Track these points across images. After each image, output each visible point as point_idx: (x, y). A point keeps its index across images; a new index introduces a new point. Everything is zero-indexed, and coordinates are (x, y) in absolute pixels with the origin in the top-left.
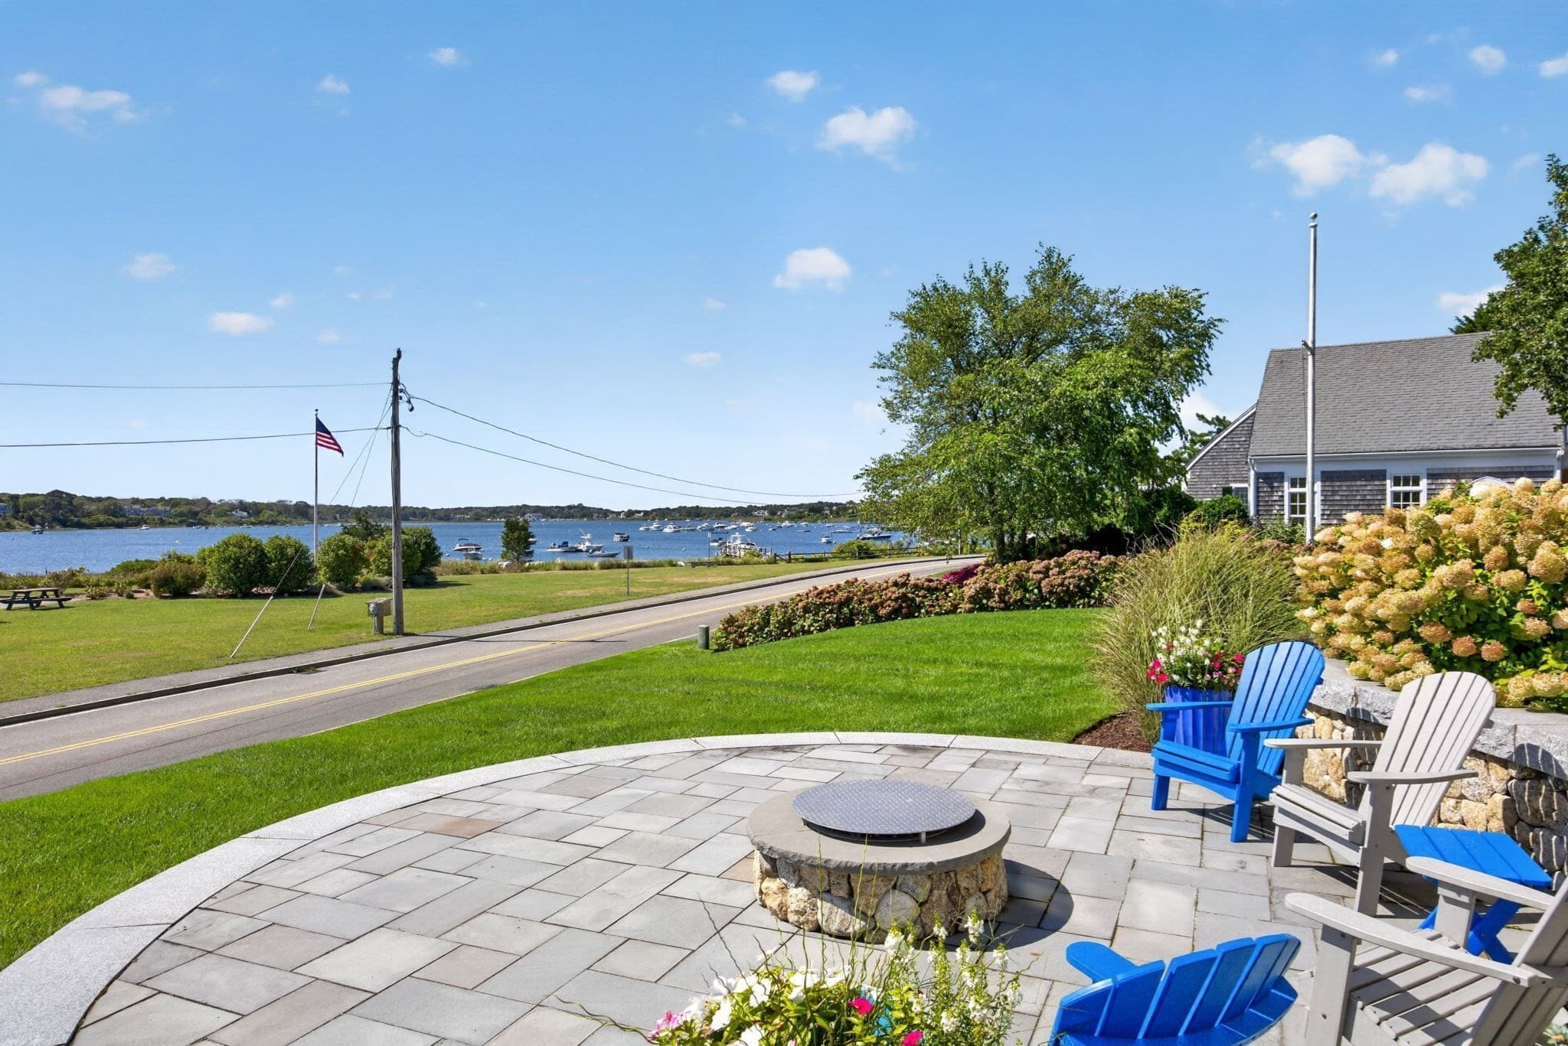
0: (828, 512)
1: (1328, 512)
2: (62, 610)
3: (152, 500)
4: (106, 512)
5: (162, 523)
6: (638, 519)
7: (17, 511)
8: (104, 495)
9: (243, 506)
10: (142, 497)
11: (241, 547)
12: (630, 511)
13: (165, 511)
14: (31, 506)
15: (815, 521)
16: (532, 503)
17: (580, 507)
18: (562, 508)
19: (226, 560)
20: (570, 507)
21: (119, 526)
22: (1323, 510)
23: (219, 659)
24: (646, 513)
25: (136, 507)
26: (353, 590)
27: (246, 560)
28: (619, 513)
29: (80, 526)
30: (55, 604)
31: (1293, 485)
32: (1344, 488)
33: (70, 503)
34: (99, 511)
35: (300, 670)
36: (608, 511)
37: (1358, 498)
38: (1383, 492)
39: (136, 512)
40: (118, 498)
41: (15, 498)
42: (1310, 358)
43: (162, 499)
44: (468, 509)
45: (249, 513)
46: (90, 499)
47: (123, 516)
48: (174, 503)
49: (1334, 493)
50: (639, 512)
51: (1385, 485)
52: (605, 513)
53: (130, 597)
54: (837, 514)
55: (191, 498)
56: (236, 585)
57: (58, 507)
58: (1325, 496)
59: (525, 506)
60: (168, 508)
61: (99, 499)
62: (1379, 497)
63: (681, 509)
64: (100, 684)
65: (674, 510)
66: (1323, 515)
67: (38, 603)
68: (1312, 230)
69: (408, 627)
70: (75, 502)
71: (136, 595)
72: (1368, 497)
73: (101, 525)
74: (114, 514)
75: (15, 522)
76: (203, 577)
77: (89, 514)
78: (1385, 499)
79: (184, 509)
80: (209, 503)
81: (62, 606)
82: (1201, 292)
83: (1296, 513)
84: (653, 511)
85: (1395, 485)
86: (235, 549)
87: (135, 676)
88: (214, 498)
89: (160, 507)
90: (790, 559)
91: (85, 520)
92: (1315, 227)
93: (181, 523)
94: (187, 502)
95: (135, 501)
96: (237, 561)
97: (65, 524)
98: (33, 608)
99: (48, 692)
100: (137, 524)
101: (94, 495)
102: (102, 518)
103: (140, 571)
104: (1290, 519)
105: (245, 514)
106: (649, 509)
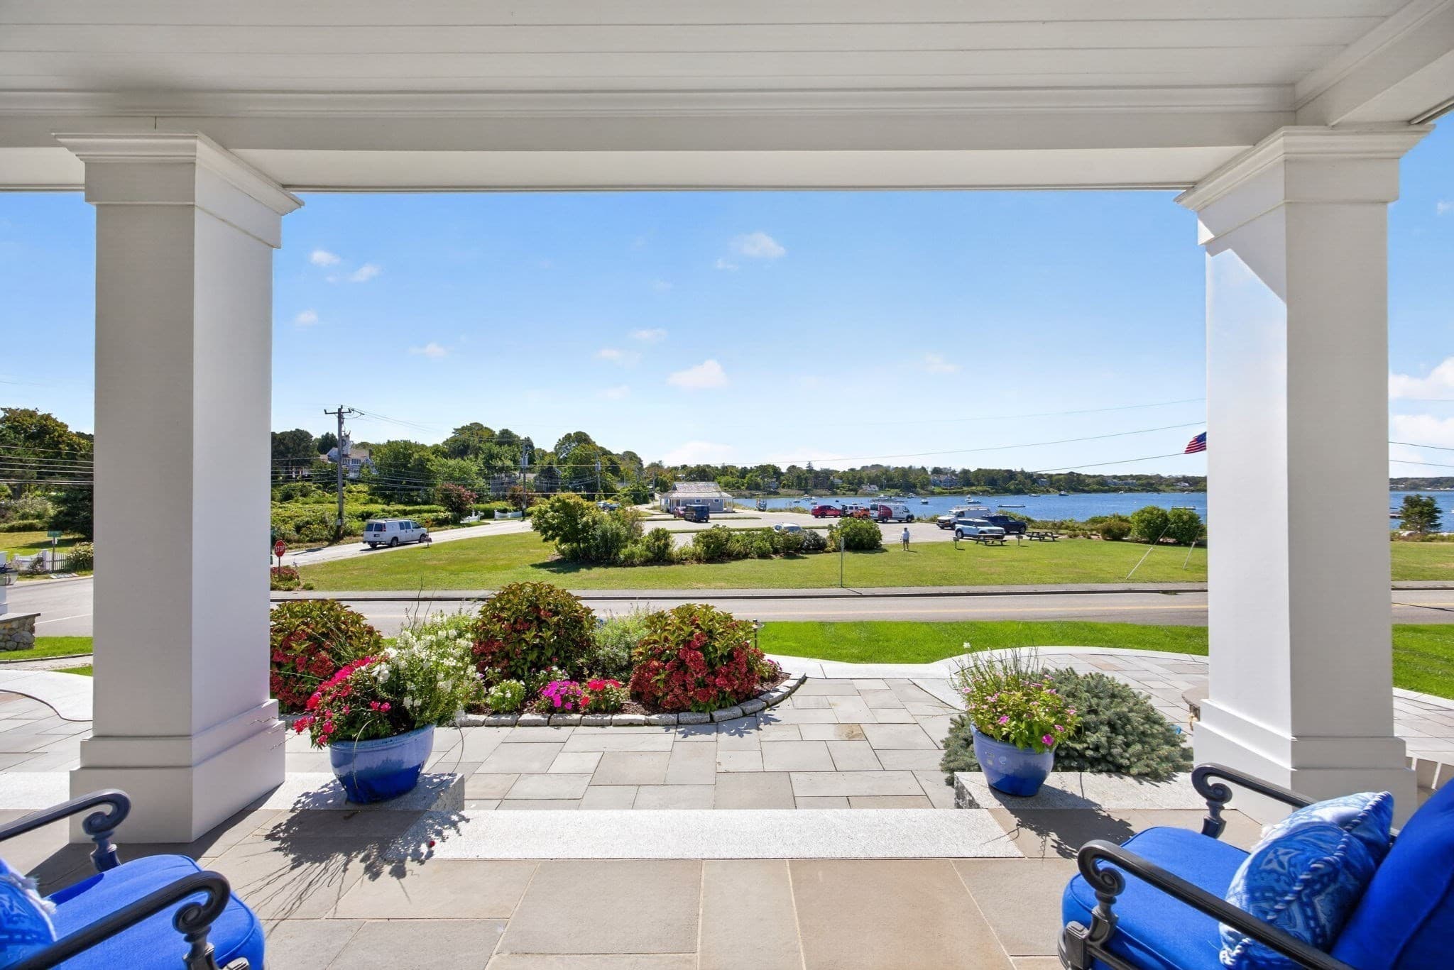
2: (1054, 543)
3: (1125, 476)
4: (1098, 483)
5: (1130, 490)
7: (1051, 484)
8: (1097, 474)
9: (1185, 479)
10: (1119, 474)
11: (1152, 514)
13: (1132, 483)
14: (1059, 480)
19: (1142, 521)
21: (1106, 492)
23: (1121, 579)
25: (1115, 480)
27: (1155, 522)
29: (1084, 491)
30: (1051, 539)
34: (1094, 483)
35: (1165, 592)
39: (1115, 484)
40: (1105, 475)
41: (1050, 476)
43: (1131, 476)
45: (1189, 484)
46: (1089, 476)
48: (1138, 478)
53: (1089, 538)
55: (1149, 475)
56: (1149, 537)
60: (1134, 481)
61: (1094, 476)
64: (1055, 583)
67: (1044, 538)
70: (1081, 478)
71: (1092, 537)
73: (1095, 491)
74: (1101, 484)
75: (1051, 490)
76: (1129, 529)
77: (1089, 485)
79: (1144, 482)
80: (1161, 478)
81: (1054, 541)
86: (1148, 515)
87: (1073, 581)
88: (1165, 474)
89: (1130, 481)
91: (1086, 488)
93: (1143, 490)
94: (1147, 477)
95: (1115, 477)
96: (1149, 522)
97: (1076, 490)
98: (1040, 540)
99: (1032, 583)
100: (1116, 490)
101: (1092, 474)
102: (1096, 487)
103: (1101, 522)
105: (1187, 484)
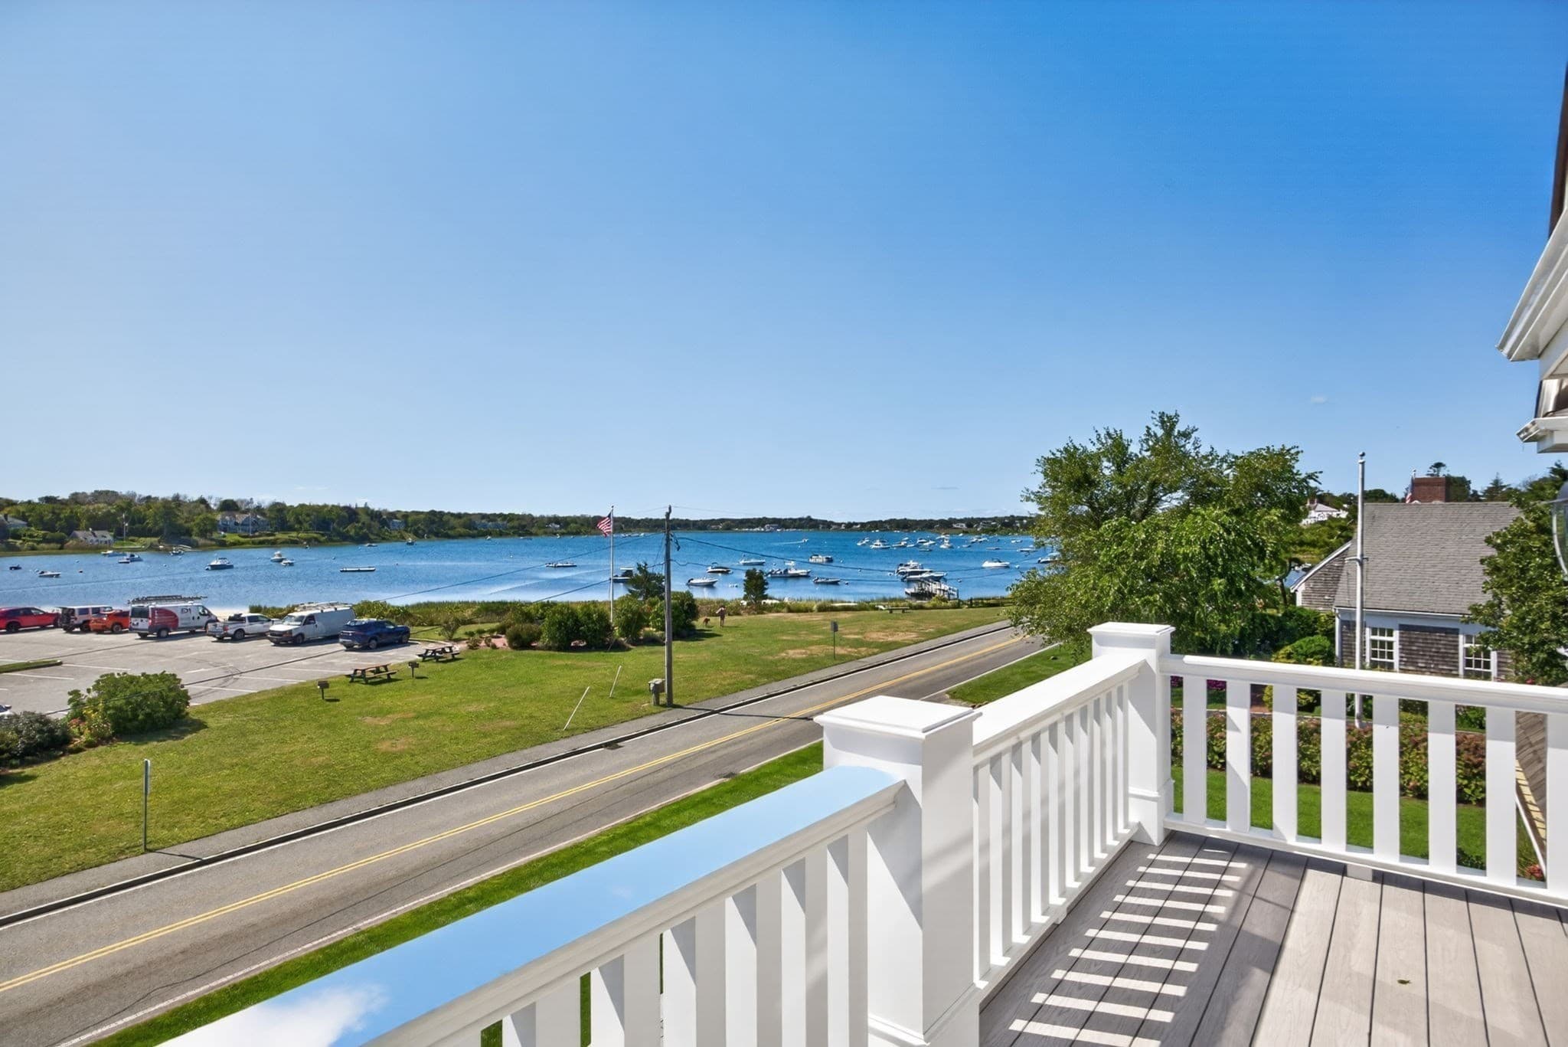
0: (1018, 525)
1: (1405, 659)
2: (454, 663)
3: (496, 515)
5: (501, 535)
6: (857, 530)
7: (407, 526)
8: (463, 513)
9: (556, 520)
10: (488, 513)
12: (849, 523)
13: (503, 525)
15: (1007, 534)
16: (770, 516)
17: (809, 519)
18: (795, 520)
20: (801, 519)
21: (473, 536)
22: (1402, 657)
23: (557, 730)
24: (863, 525)
25: (483, 521)
26: (637, 642)
27: (566, 624)
28: (840, 525)
29: (448, 537)
31: (1374, 633)
32: (1421, 641)
33: (441, 519)
34: (460, 526)
35: (607, 745)
36: (832, 523)
37: (1434, 650)
38: (1456, 647)
39: (483, 525)
40: (473, 513)
42: (1359, 568)
43: (502, 514)
44: (722, 521)
45: (561, 526)
47: (476, 529)
48: (510, 517)
49: (1412, 643)
50: (856, 524)
51: (1458, 642)
52: (828, 525)
54: (1025, 527)
56: (560, 642)
57: (433, 522)
58: (1403, 645)
59: (765, 518)
62: (1453, 651)
63: (891, 522)
64: (490, 756)
65: (886, 522)
66: (1400, 661)
68: (1360, 466)
69: (677, 697)
71: (497, 643)
72: (1443, 650)
73: (461, 536)
75: (406, 535)
76: (540, 633)
77: (453, 528)
78: (1457, 654)
79: (516, 523)
81: (454, 658)
82: (1300, 449)
83: (1376, 657)
84: (869, 523)
85: (1467, 643)
90: (972, 603)
92: (1363, 463)
95: (484, 516)
96: (560, 624)
100: (484, 535)
102: (462, 530)
104: (1371, 661)
105: (558, 526)
106: (866, 521)
